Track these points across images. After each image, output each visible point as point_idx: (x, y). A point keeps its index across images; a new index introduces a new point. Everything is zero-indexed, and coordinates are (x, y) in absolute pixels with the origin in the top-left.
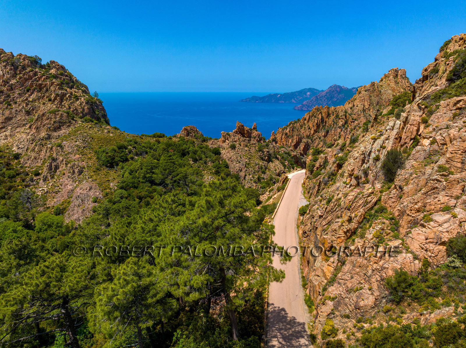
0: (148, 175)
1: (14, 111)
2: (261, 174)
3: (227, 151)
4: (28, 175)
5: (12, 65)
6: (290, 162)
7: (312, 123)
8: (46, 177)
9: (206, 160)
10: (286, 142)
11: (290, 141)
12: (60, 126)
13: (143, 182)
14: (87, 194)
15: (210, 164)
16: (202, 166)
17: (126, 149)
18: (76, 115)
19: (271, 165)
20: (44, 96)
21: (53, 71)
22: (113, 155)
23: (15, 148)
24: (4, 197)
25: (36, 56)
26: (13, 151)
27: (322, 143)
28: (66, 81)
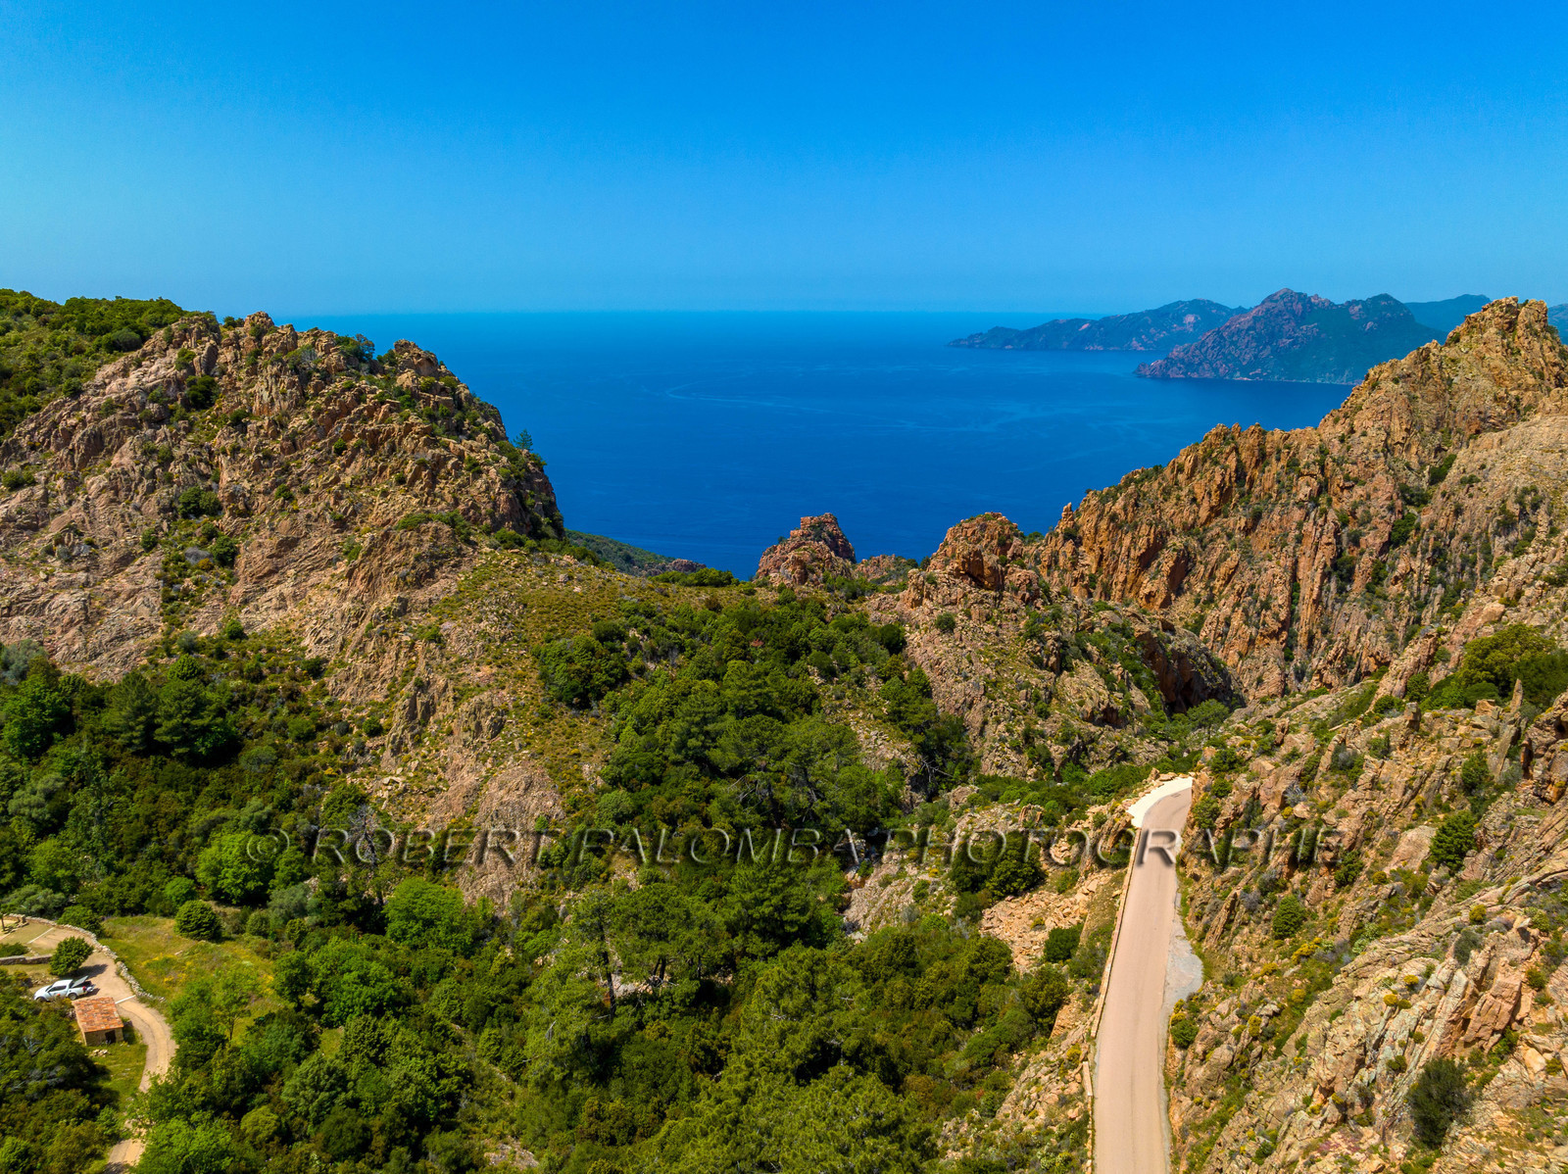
0: (692, 742)
1: (301, 517)
2: (1034, 717)
3: (926, 637)
4: (349, 730)
5: (296, 370)
6: (1127, 662)
7: (1203, 482)
8: (401, 742)
9: (862, 672)
10: (1113, 543)
11: (1127, 541)
12: (433, 569)
13: (676, 763)
14: (519, 803)
15: (873, 684)
16: (848, 693)
17: (622, 638)
18: (475, 522)
19: (1068, 683)
20: (383, 468)
21: (405, 379)
22: (588, 666)
23: (308, 641)
24: (289, 802)
25: (359, 336)
26: (303, 650)
27: (1235, 555)
28: (442, 408)
